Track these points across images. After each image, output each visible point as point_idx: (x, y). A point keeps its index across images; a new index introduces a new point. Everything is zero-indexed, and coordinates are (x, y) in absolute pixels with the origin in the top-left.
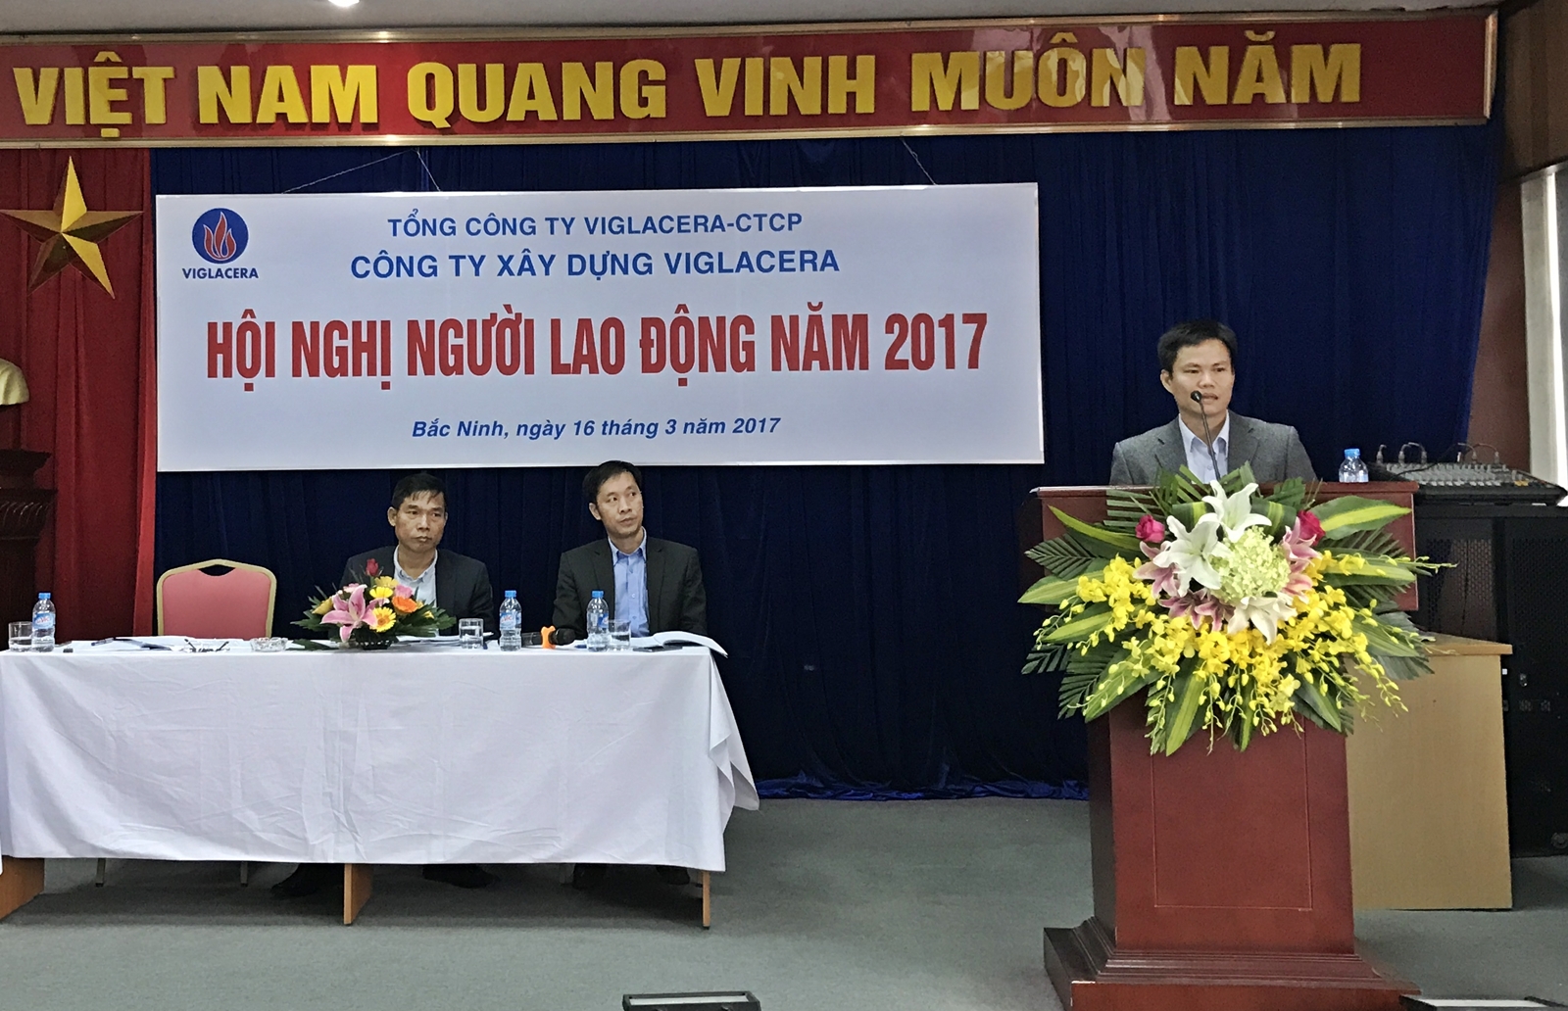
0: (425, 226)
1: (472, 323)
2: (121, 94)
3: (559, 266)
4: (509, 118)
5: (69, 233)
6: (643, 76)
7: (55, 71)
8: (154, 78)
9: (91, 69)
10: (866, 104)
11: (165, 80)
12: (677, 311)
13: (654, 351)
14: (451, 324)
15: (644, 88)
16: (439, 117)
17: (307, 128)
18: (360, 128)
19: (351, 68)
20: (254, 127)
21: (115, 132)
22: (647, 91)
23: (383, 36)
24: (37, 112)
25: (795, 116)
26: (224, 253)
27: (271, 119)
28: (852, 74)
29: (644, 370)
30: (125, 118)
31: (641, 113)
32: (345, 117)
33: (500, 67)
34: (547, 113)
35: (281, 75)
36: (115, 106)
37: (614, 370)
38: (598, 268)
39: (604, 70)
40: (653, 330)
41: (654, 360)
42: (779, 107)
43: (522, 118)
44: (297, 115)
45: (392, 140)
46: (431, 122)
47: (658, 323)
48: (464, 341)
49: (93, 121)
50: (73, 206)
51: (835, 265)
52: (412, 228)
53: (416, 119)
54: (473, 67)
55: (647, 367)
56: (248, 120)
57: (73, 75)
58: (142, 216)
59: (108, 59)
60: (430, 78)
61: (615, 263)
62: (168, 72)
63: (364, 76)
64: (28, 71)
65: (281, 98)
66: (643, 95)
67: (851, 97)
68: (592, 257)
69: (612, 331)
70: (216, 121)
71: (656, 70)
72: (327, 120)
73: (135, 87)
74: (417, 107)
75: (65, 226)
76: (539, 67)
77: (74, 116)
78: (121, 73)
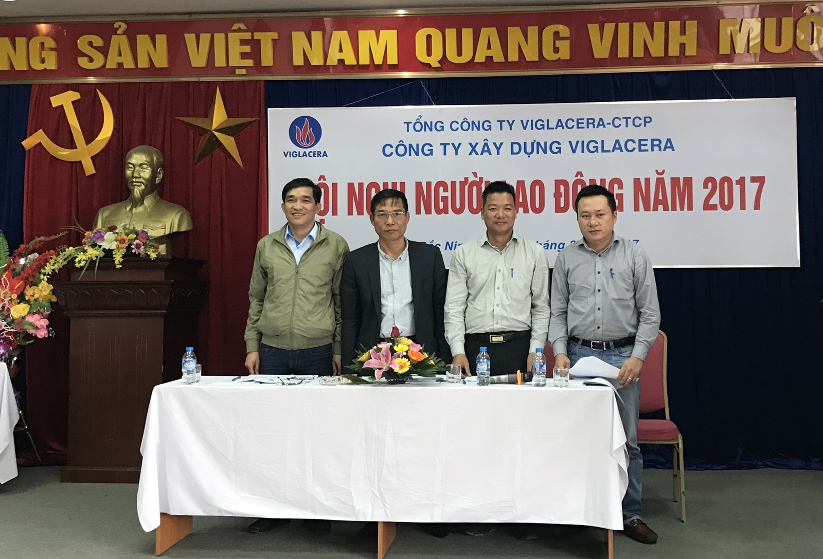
0: (427, 126)
1: (453, 183)
2: (247, 49)
3: (506, 149)
4: (475, 61)
5: (215, 130)
6: (556, 34)
7: (209, 35)
8: (266, 39)
9: (230, 34)
10: (691, 50)
11: (273, 40)
12: (576, 176)
13: (562, 199)
14: (441, 184)
15: (557, 42)
16: (434, 61)
17: (357, 68)
18: (387, 67)
19: (382, 32)
20: (324, 68)
21: (244, 71)
22: (558, 43)
23: (401, 12)
24: (198, 59)
25: (648, 59)
26: (308, 142)
27: (336, 63)
28: (683, 32)
29: (556, 212)
30: (250, 63)
31: (555, 57)
32: (378, 61)
33: (471, 30)
34: (498, 57)
35: (341, 36)
36: (244, 56)
37: (538, 211)
38: (529, 150)
39: (533, 31)
40: (562, 187)
41: (562, 205)
42: (638, 52)
43: (483, 60)
44: (350, 60)
45: (406, 75)
46: (429, 64)
47: (565, 183)
48: (448, 194)
49: (231, 65)
50: (219, 115)
51: (672, 147)
52: (418, 127)
53: (420, 62)
54: (454, 30)
55: (558, 209)
56: (322, 63)
57: (219, 38)
58: (260, 120)
59: (240, 28)
60: (429, 37)
61: (538, 147)
62: (275, 35)
63: (390, 37)
64: (193, 35)
65: (341, 50)
66: (556, 46)
67: (683, 46)
68: (525, 143)
69: (537, 188)
70: (302, 64)
71: (564, 30)
72: (368, 63)
73: (256, 45)
74: (421, 54)
75: (214, 126)
76: (494, 30)
77: (220, 62)
78: (247, 36)
